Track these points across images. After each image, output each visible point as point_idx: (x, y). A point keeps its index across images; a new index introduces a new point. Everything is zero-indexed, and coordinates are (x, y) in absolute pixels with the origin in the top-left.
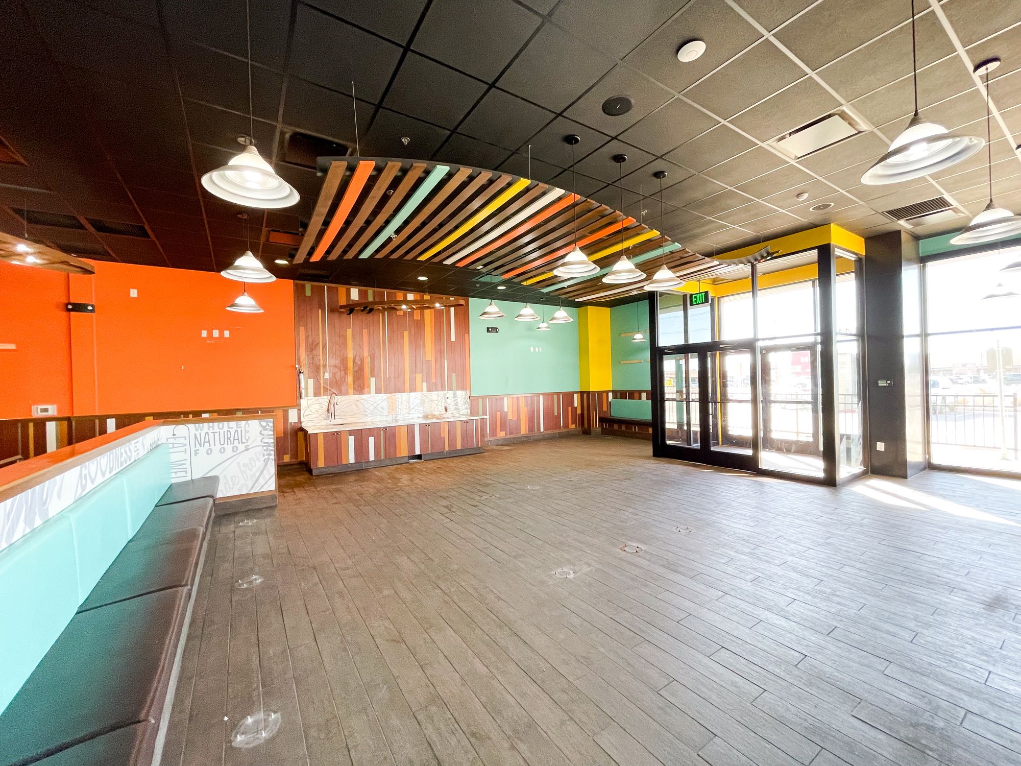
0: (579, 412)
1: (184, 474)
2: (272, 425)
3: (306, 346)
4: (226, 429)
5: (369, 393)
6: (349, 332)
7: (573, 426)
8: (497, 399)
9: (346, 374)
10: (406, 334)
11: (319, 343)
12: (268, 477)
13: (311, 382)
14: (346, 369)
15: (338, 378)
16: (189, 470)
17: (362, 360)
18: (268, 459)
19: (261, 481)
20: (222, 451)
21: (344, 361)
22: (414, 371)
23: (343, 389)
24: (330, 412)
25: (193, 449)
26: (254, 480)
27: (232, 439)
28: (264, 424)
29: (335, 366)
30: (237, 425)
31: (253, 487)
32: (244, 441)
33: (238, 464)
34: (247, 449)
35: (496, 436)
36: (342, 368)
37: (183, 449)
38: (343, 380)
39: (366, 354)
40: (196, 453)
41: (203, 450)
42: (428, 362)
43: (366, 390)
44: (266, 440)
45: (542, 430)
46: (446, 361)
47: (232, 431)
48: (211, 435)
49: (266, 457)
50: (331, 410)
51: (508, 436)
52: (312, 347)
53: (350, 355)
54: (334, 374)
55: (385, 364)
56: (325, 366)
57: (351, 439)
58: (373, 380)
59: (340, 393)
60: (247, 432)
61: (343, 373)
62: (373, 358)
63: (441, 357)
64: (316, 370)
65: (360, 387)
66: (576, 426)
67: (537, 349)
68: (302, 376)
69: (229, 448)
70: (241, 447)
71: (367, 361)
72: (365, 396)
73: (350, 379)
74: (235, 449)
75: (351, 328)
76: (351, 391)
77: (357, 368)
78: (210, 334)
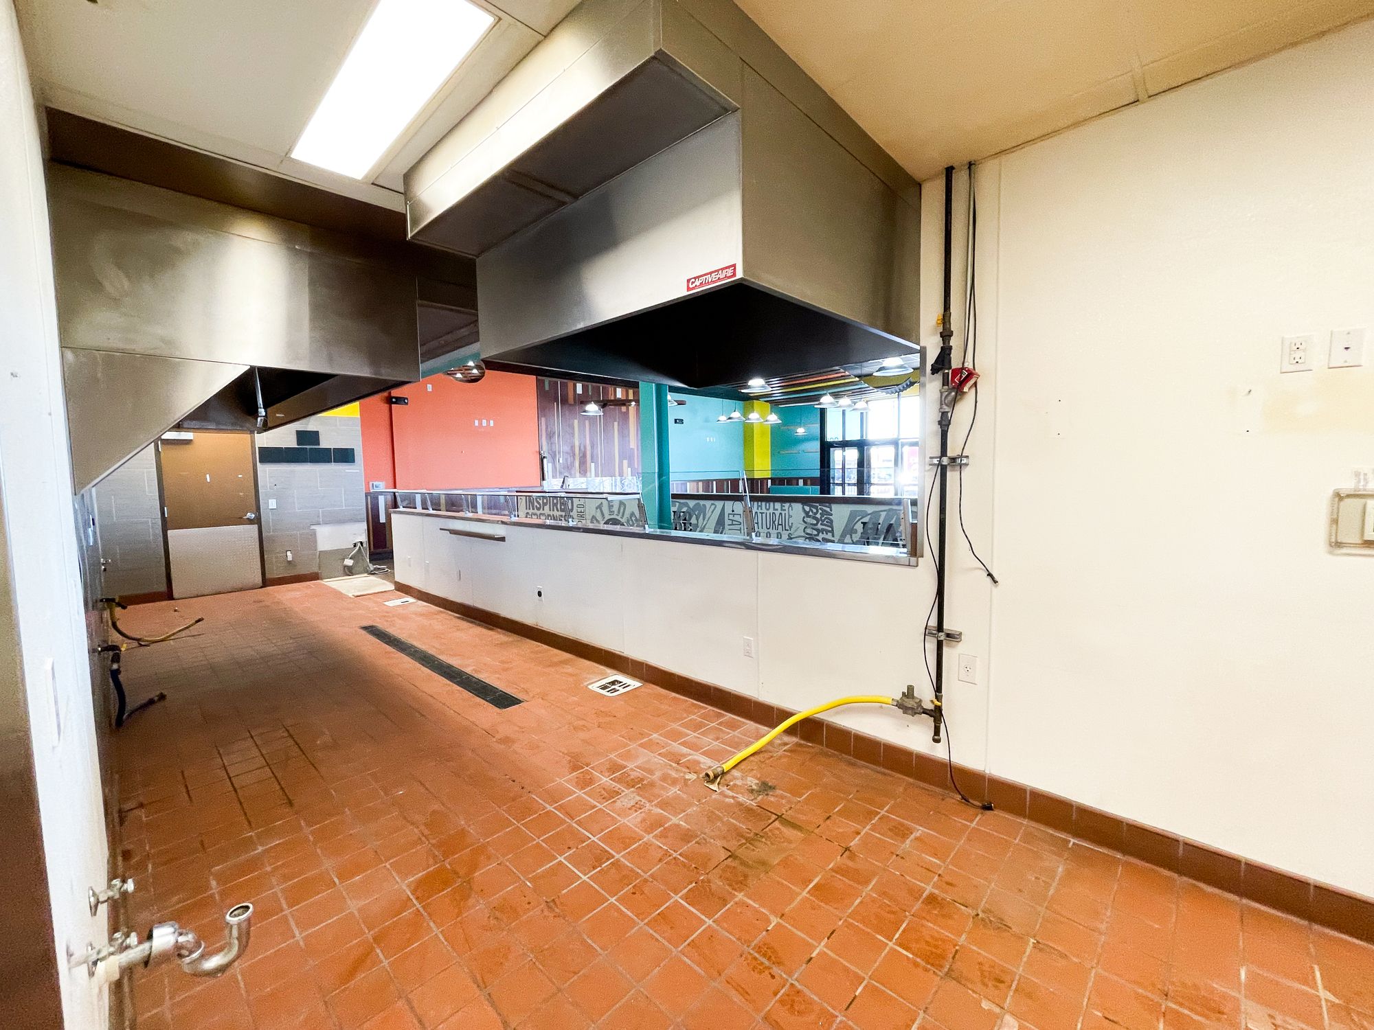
3: (546, 434)
5: (590, 477)
6: (575, 422)
9: (574, 459)
11: (554, 433)
13: (550, 465)
14: (574, 455)
15: (569, 464)
17: (585, 447)
21: (573, 447)
22: (622, 458)
23: (573, 472)
29: (567, 453)
36: (571, 454)
39: (588, 442)
43: (588, 474)
52: (550, 436)
53: (577, 444)
54: (566, 460)
55: (601, 450)
56: (559, 453)
58: (593, 465)
59: (570, 476)
61: (572, 459)
62: (592, 447)
64: (554, 456)
65: (583, 471)
67: (712, 439)
71: (589, 448)
72: (586, 479)
73: (577, 464)
75: (576, 419)
77: (581, 455)
78: (480, 423)
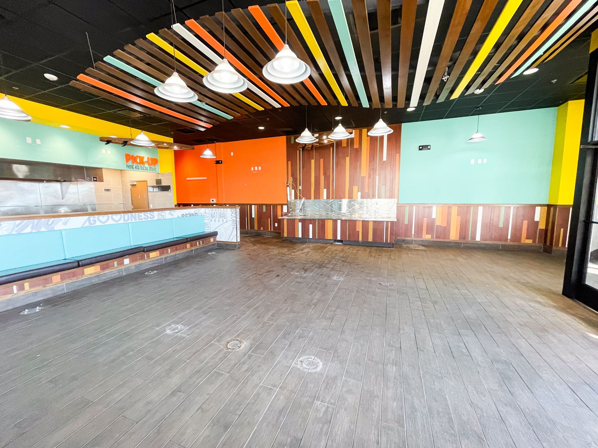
0: (542, 226)
1: (208, 228)
2: (235, 211)
3: (291, 171)
4: (220, 212)
5: (323, 199)
6: (313, 161)
7: (530, 241)
8: (424, 207)
9: (311, 186)
10: (348, 159)
11: (297, 170)
12: (234, 236)
13: (293, 191)
16: (210, 228)
17: (319, 178)
18: (234, 227)
19: (232, 237)
20: (219, 221)
22: (352, 184)
23: (309, 195)
25: (211, 219)
26: (229, 236)
27: (222, 216)
28: (232, 211)
30: (224, 210)
31: (229, 239)
32: (226, 218)
33: (224, 227)
34: (227, 222)
35: (421, 237)
37: (207, 218)
38: (309, 190)
39: (321, 174)
40: (211, 221)
41: (213, 220)
42: (363, 178)
43: (321, 197)
44: (233, 218)
45: (478, 238)
46: (377, 177)
47: (222, 213)
48: (216, 213)
49: (233, 226)
51: (435, 239)
52: (294, 173)
53: (313, 176)
54: (304, 187)
55: (333, 180)
56: (300, 182)
57: (300, 224)
58: (326, 191)
59: (308, 198)
60: (227, 214)
62: (326, 176)
63: (373, 173)
64: (295, 185)
66: (534, 241)
68: (288, 188)
69: (221, 220)
70: (225, 221)
71: (322, 178)
73: (313, 191)
74: (223, 221)
75: (314, 159)
76: (313, 197)
77: (316, 183)
78: (254, 169)
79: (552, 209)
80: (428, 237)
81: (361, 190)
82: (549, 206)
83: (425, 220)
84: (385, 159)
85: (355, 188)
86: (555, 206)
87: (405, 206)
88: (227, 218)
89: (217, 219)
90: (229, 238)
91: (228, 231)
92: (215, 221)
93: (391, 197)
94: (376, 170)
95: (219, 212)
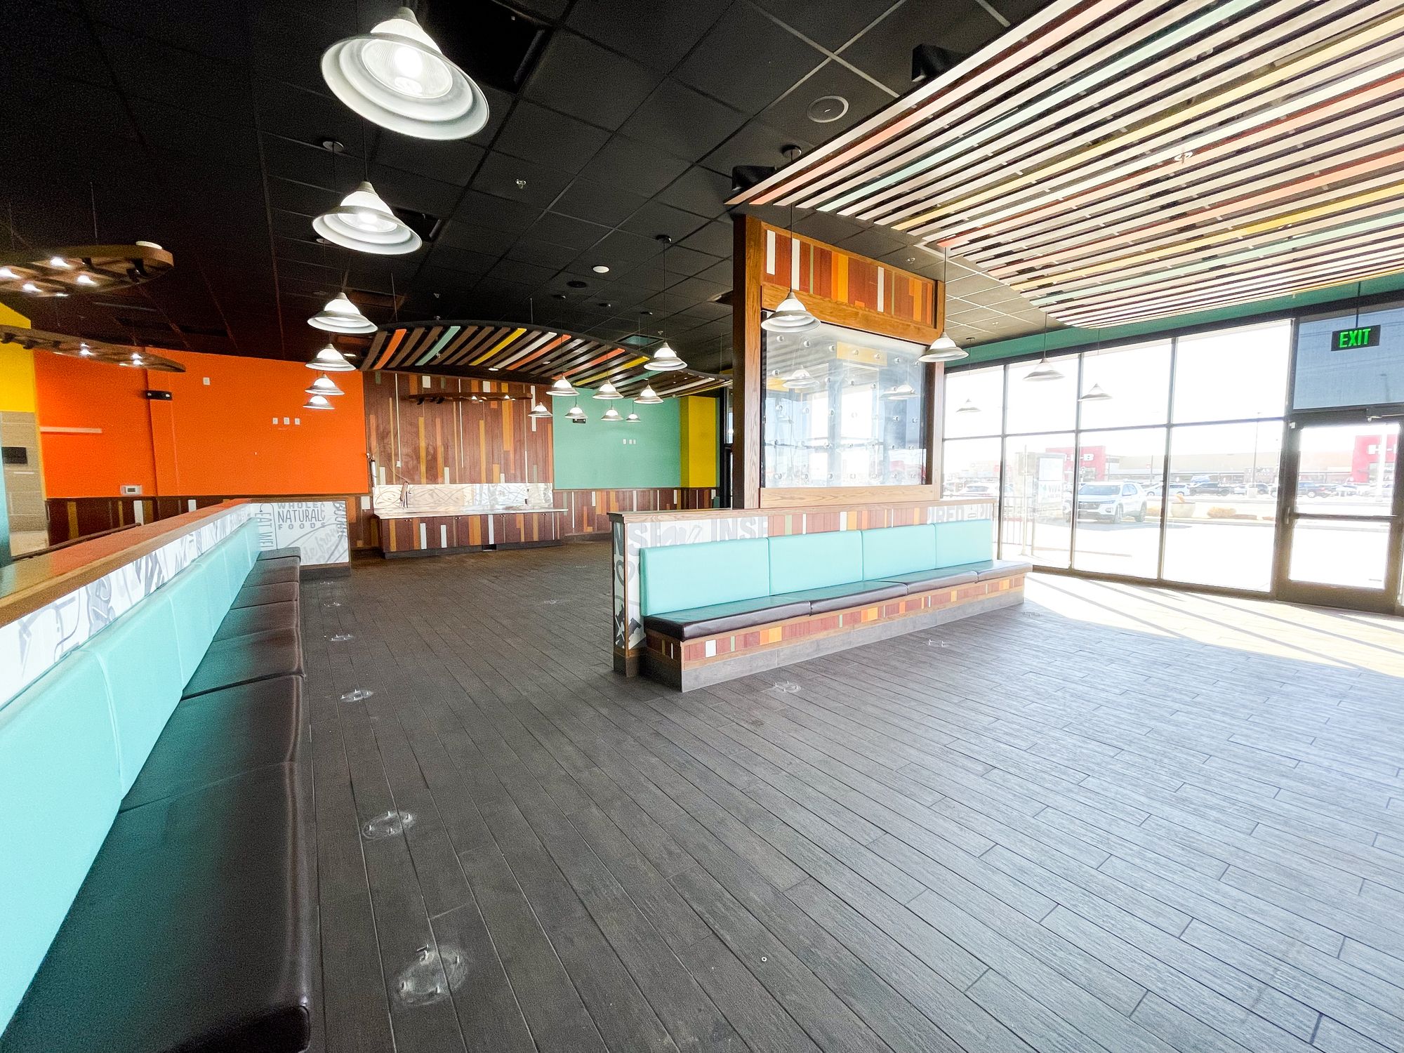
1: (270, 544)
3: (377, 434)
4: (304, 509)
5: (443, 483)
6: (421, 420)
8: (583, 493)
9: (419, 462)
10: (482, 423)
11: (389, 432)
12: (342, 551)
13: (383, 470)
14: (418, 458)
15: (410, 466)
16: (275, 542)
17: (435, 450)
18: (342, 535)
19: (336, 554)
20: (302, 526)
21: (416, 450)
22: (491, 461)
23: (416, 477)
24: (404, 500)
25: (277, 524)
26: (330, 552)
27: (310, 517)
28: (338, 505)
29: (407, 455)
30: (314, 505)
31: (328, 560)
32: (320, 519)
33: (316, 538)
34: (323, 526)
35: (582, 530)
36: (414, 457)
37: (269, 523)
38: (416, 468)
39: (439, 443)
40: (280, 528)
41: (285, 525)
42: (507, 453)
43: (440, 480)
44: (340, 519)
46: (526, 453)
47: (310, 510)
48: (292, 513)
49: (340, 534)
50: (404, 499)
51: (597, 532)
52: (383, 436)
53: (423, 444)
54: (407, 463)
55: (460, 453)
56: (396, 455)
57: (423, 527)
58: (447, 470)
59: (413, 482)
60: (322, 511)
61: (415, 462)
62: (446, 447)
63: (520, 448)
64: (387, 459)
65: (433, 477)
67: (631, 441)
68: (373, 464)
69: (307, 524)
70: (318, 524)
71: (440, 450)
72: (437, 486)
73: (423, 468)
74: (313, 525)
75: (422, 416)
76: (424, 480)
77: (430, 457)
78: (281, 421)
79: (685, 492)
80: (589, 530)
81: (506, 470)
82: (682, 489)
83: (585, 508)
84: (534, 429)
85: (496, 468)
86: (688, 489)
87: (562, 493)
88: (323, 519)
89: (297, 524)
90: (330, 558)
91: (327, 544)
92: (291, 527)
93: (546, 480)
94: (524, 443)
95: (301, 510)
